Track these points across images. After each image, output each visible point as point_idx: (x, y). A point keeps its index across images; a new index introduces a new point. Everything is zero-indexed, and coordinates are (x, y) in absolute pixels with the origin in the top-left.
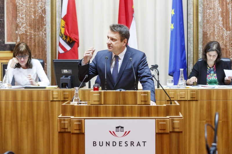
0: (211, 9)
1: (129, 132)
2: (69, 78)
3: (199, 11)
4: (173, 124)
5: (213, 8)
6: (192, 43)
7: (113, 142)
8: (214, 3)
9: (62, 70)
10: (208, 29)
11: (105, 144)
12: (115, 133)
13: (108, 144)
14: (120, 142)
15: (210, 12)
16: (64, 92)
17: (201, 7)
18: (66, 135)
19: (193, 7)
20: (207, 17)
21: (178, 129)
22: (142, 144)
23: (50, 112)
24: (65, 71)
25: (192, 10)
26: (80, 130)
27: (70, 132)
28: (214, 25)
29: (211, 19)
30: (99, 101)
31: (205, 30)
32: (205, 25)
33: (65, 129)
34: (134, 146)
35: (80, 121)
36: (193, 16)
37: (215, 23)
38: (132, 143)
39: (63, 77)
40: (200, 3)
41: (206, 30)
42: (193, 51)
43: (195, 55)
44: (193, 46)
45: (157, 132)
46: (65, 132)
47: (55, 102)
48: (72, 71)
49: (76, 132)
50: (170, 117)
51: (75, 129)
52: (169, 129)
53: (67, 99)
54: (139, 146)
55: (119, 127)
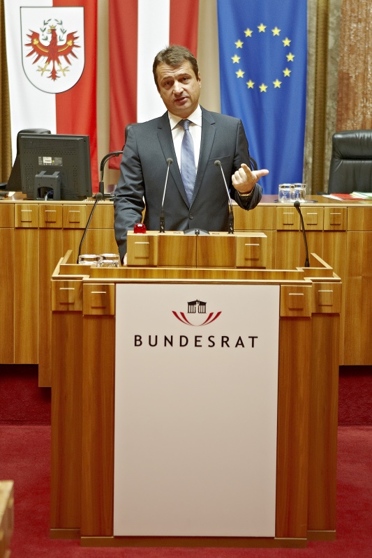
0: (360, 21)
1: (219, 314)
2: (56, 175)
3: (330, 25)
4: (318, 296)
5: (366, 20)
6: (313, 97)
7: (181, 337)
8: (368, 8)
9: (40, 158)
10: (352, 66)
11: (161, 341)
12: (187, 315)
13: (168, 341)
14: (196, 337)
15: (357, 29)
16: (46, 207)
17: (334, 15)
18: (69, 319)
19: (318, 15)
20: (350, 39)
21: (329, 308)
22: (247, 342)
23: (14, 253)
24: (47, 160)
25: (314, 23)
26: (103, 308)
27: (80, 312)
28: (365, 58)
29: (361, 44)
30: (147, 258)
31: (345, 69)
32: (345, 58)
33: (68, 304)
34: (228, 346)
35: (105, 287)
36: (317, 37)
37: (368, 54)
38: (225, 339)
39: (42, 174)
40: (331, 7)
41: (347, 67)
42: (315, 113)
43: (317, 122)
44: (315, 103)
45: (282, 315)
46: (68, 312)
47: (24, 230)
48: (63, 161)
49: (95, 312)
50: (313, 281)
51: (93, 305)
52: (310, 309)
53: (52, 225)
54: (240, 347)
55: (195, 304)
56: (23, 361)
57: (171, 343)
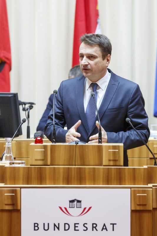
1: (90, 208)
7: (65, 224)
11: (52, 227)
12: (68, 209)
13: (57, 227)
14: (75, 224)
22: (109, 227)
26: (13, 205)
30: (43, 160)
34: (97, 230)
35: (14, 191)
38: (95, 226)
45: (133, 209)
49: (7, 208)
50: (153, 186)
51: (6, 203)
52: (151, 204)
54: (104, 230)
55: (74, 202)
57: (58, 228)
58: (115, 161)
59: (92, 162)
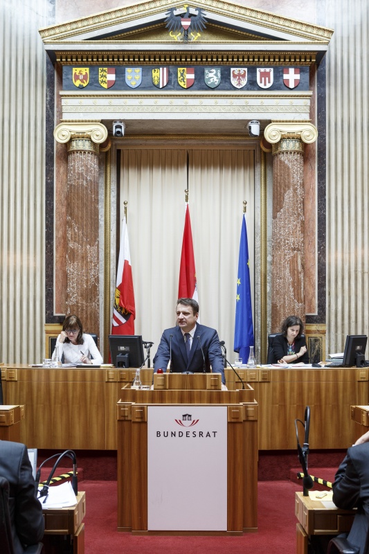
0: (281, 278)
1: (197, 421)
2: (126, 356)
4: (247, 412)
5: (283, 278)
7: (179, 432)
8: (285, 272)
9: (118, 347)
10: (277, 300)
11: (170, 434)
12: (182, 422)
13: (173, 434)
14: (187, 432)
15: (280, 282)
16: (121, 371)
17: (269, 276)
18: (126, 424)
19: (261, 276)
20: (277, 288)
21: (252, 417)
22: (212, 434)
23: (105, 394)
24: (122, 348)
25: (260, 280)
26: (142, 418)
27: (130, 421)
28: (284, 296)
29: (282, 290)
30: (163, 385)
31: (274, 302)
32: (274, 297)
33: (125, 416)
34: (203, 437)
35: (142, 408)
36: (261, 286)
37: (285, 294)
38: (201, 433)
39: (120, 355)
40: (268, 272)
42: (261, 324)
44: (261, 319)
45: (229, 421)
46: (125, 420)
47: (110, 383)
48: (130, 348)
49: (137, 420)
50: (243, 404)
51: (137, 417)
52: (243, 418)
53: (124, 380)
54: (208, 437)
55: (186, 416)
56: (110, 449)
57: (175, 435)
58: (215, 386)
59: (198, 386)
